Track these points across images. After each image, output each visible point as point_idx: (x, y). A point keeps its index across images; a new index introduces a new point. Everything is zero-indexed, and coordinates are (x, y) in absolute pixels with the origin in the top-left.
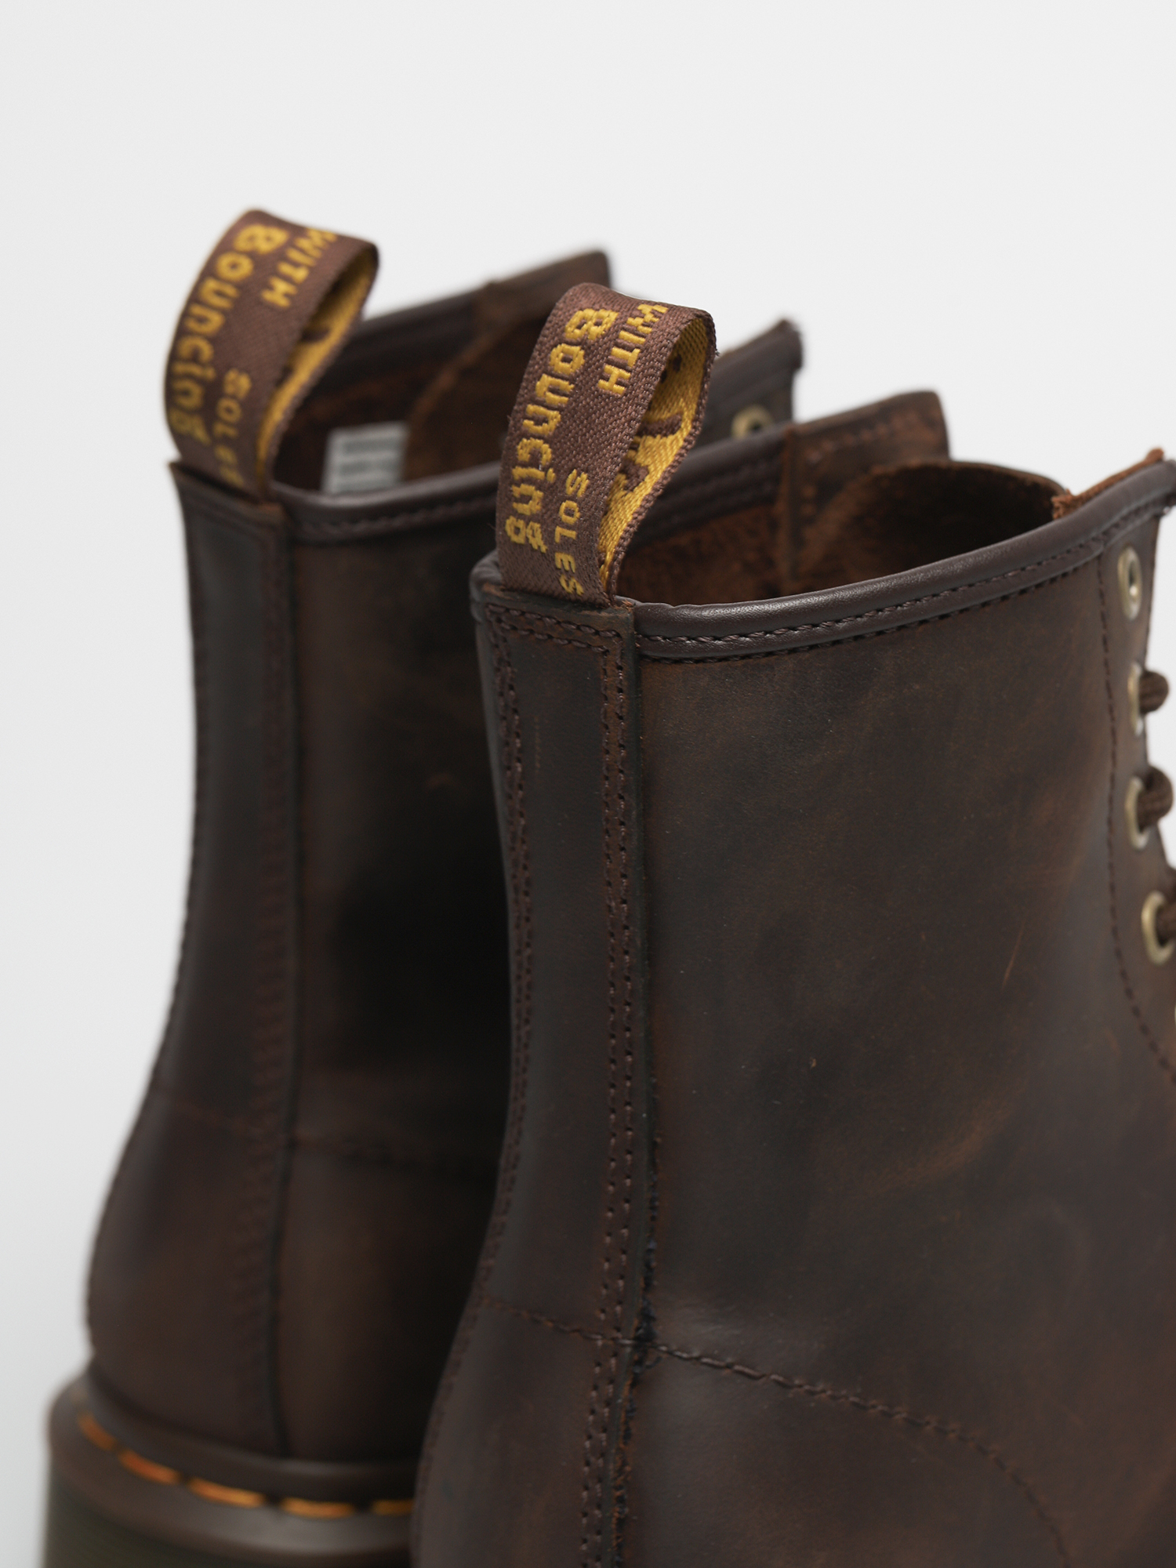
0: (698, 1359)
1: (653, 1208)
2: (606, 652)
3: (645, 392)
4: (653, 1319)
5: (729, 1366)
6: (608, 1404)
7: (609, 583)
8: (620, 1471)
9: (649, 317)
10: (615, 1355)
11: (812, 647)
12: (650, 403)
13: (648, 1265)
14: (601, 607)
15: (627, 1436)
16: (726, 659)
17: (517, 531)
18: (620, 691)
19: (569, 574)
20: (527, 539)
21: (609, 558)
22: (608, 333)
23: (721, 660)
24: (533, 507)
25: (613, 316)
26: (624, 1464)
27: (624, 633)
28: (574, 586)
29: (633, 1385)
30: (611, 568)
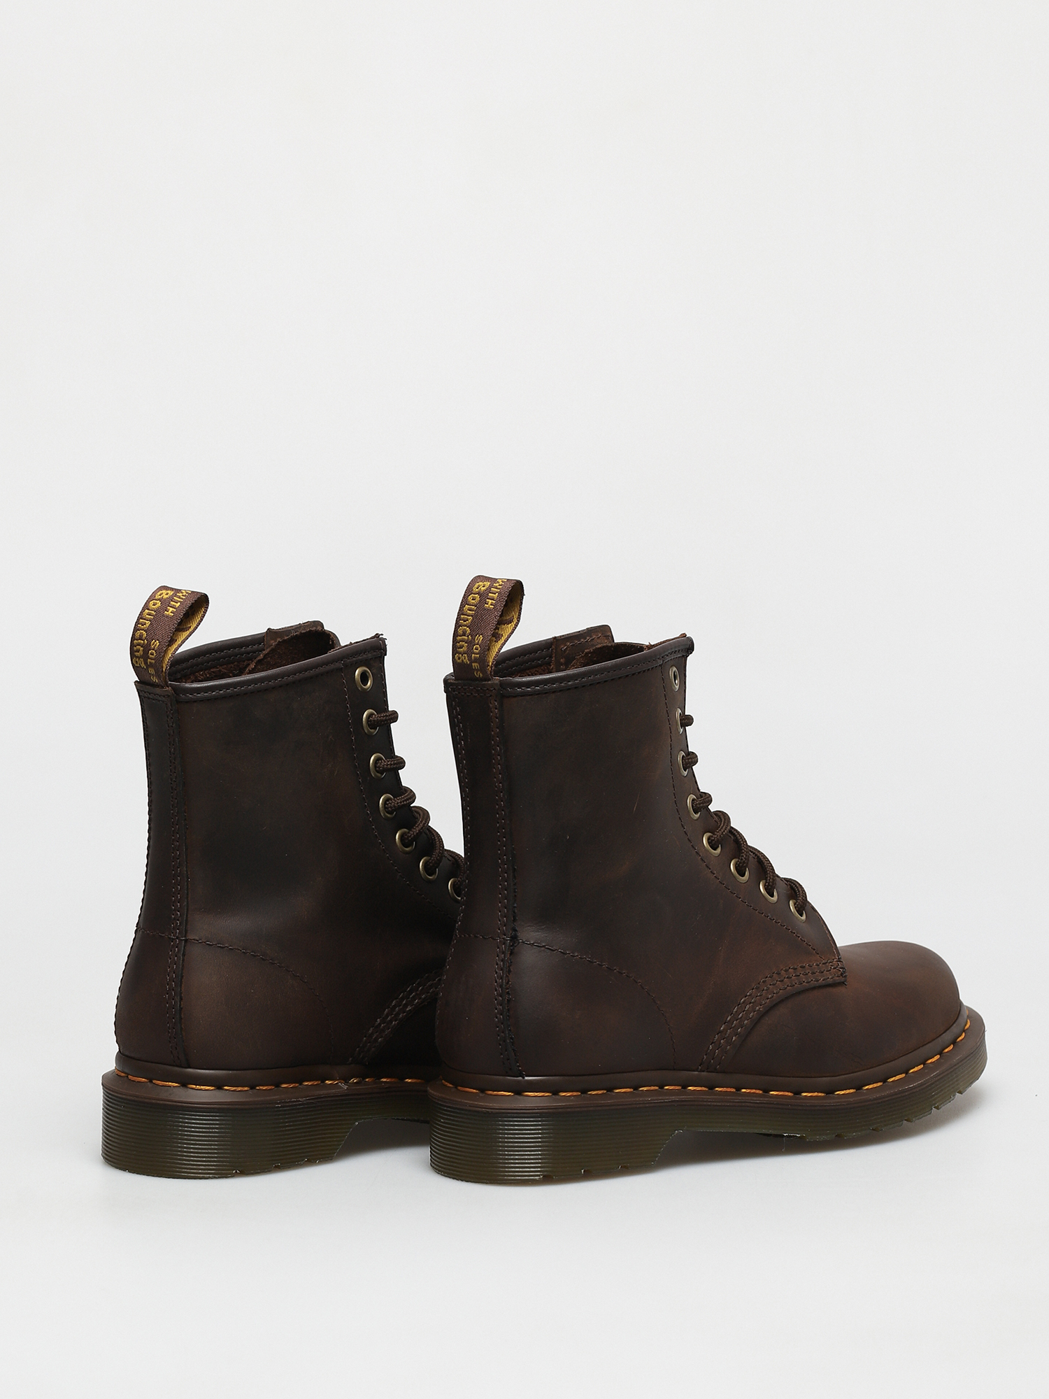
0: (533, 944)
1: (515, 892)
2: (491, 696)
3: (500, 607)
4: (517, 931)
5: (543, 946)
6: (502, 961)
7: (491, 672)
8: (508, 983)
9: (501, 583)
10: (504, 944)
11: (561, 691)
12: (502, 610)
13: (514, 912)
14: (489, 680)
15: (509, 971)
16: (532, 695)
17: (459, 659)
18: (496, 709)
19: (477, 670)
20: (463, 661)
21: (490, 664)
22: (487, 589)
23: (529, 695)
24: (465, 649)
25: (489, 583)
26: (509, 981)
27: (496, 688)
28: (479, 675)
29: (511, 954)
30: (491, 667)
